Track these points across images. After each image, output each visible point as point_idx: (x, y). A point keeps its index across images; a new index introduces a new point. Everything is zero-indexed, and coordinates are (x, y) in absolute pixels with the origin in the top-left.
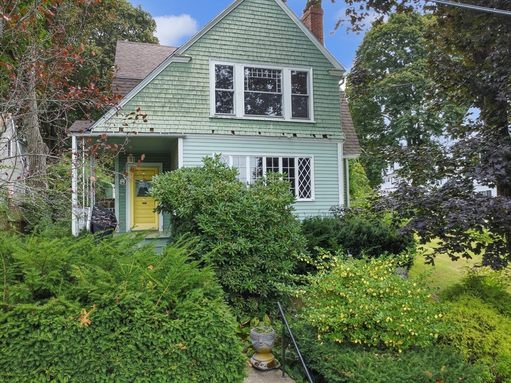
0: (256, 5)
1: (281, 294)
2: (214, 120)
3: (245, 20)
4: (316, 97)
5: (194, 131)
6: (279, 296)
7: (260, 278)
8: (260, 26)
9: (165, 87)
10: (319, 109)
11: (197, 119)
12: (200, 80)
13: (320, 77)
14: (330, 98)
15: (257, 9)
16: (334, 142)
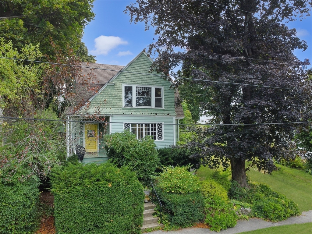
0: (141, 61)
1: (151, 179)
2: (124, 109)
3: (137, 67)
4: (165, 98)
5: (116, 114)
6: (150, 179)
7: (144, 173)
8: (143, 69)
9: (105, 95)
10: (166, 103)
11: (117, 108)
12: (118, 92)
13: (166, 90)
14: (170, 98)
15: (141, 63)
16: (172, 116)
